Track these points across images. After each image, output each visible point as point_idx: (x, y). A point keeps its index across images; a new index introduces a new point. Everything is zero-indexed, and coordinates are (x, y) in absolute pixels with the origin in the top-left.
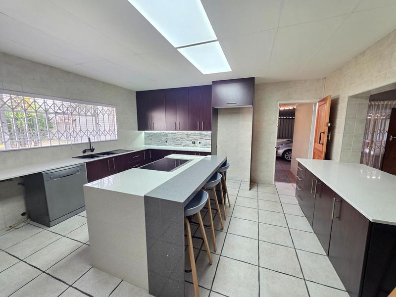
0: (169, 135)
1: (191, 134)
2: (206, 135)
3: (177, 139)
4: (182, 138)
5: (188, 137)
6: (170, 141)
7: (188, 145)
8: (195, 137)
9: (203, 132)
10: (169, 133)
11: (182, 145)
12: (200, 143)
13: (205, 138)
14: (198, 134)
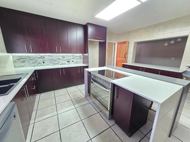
0: (46, 57)
1: (66, 55)
2: (76, 56)
3: (54, 60)
4: (59, 59)
5: (64, 58)
6: (48, 62)
7: (64, 64)
8: (69, 58)
9: (74, 54)
10: (45, 55)
11: (60, 64)
12: (73, 61)
13: (76, 58)
14: (71, 55)
